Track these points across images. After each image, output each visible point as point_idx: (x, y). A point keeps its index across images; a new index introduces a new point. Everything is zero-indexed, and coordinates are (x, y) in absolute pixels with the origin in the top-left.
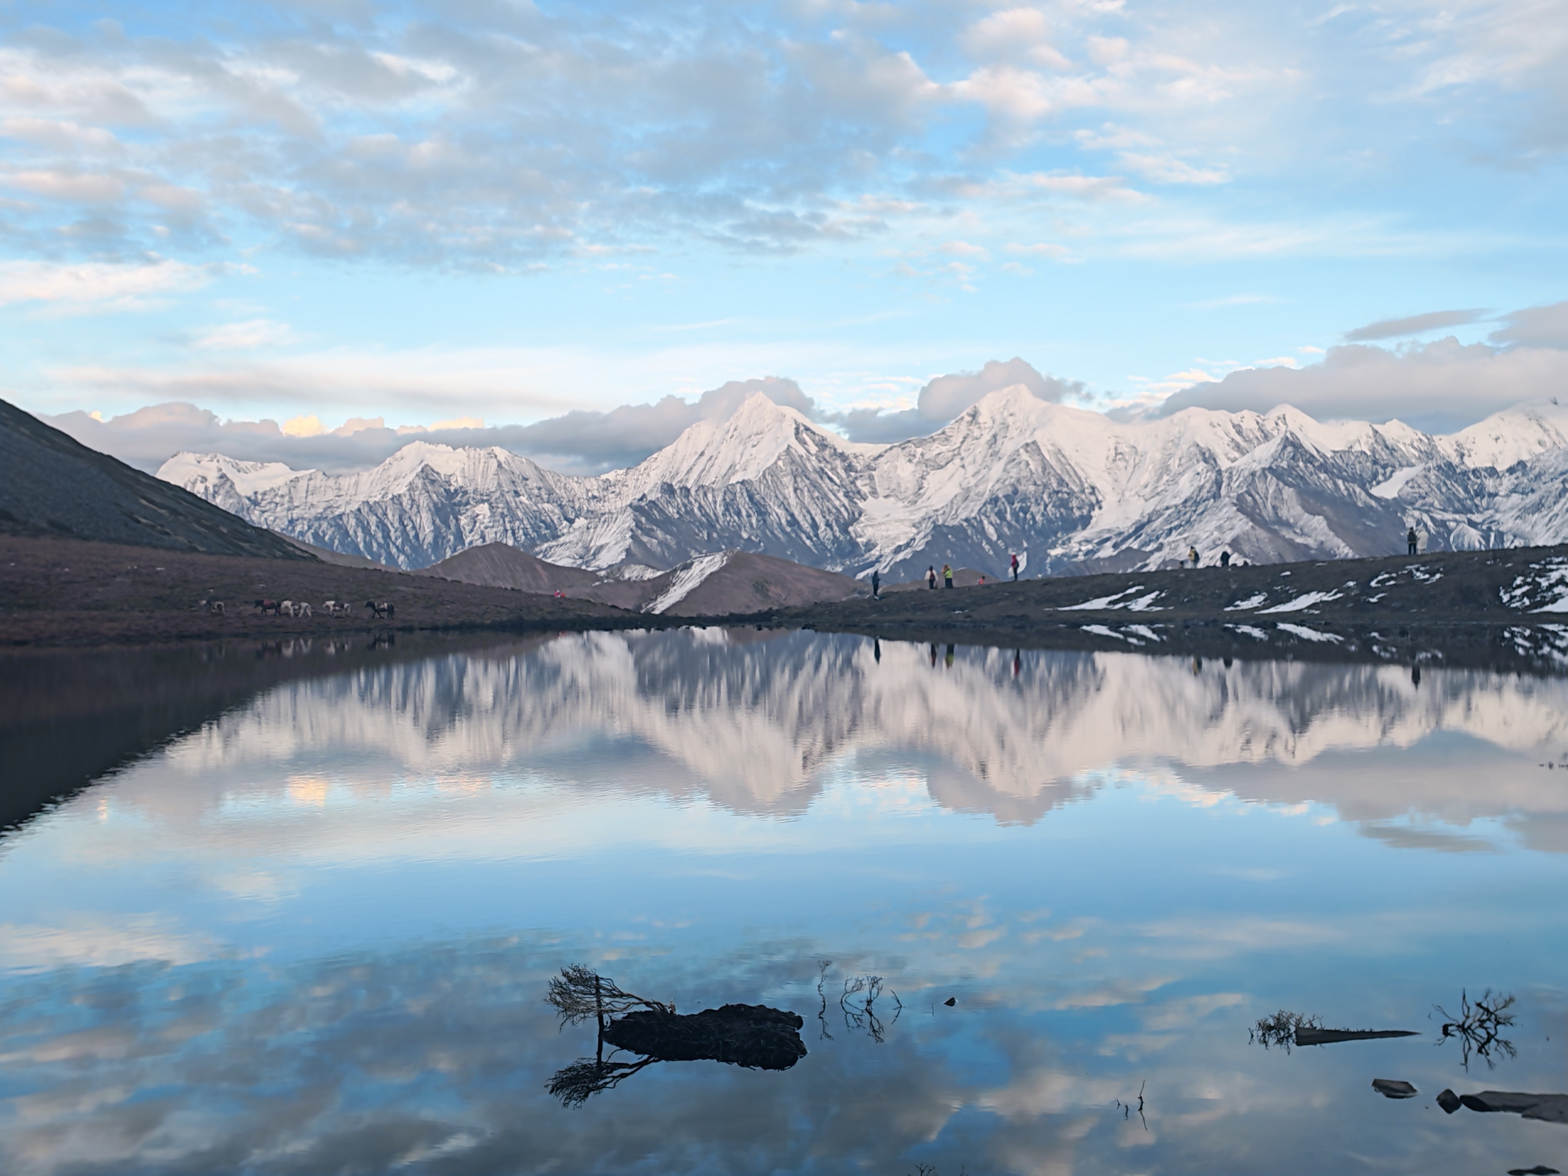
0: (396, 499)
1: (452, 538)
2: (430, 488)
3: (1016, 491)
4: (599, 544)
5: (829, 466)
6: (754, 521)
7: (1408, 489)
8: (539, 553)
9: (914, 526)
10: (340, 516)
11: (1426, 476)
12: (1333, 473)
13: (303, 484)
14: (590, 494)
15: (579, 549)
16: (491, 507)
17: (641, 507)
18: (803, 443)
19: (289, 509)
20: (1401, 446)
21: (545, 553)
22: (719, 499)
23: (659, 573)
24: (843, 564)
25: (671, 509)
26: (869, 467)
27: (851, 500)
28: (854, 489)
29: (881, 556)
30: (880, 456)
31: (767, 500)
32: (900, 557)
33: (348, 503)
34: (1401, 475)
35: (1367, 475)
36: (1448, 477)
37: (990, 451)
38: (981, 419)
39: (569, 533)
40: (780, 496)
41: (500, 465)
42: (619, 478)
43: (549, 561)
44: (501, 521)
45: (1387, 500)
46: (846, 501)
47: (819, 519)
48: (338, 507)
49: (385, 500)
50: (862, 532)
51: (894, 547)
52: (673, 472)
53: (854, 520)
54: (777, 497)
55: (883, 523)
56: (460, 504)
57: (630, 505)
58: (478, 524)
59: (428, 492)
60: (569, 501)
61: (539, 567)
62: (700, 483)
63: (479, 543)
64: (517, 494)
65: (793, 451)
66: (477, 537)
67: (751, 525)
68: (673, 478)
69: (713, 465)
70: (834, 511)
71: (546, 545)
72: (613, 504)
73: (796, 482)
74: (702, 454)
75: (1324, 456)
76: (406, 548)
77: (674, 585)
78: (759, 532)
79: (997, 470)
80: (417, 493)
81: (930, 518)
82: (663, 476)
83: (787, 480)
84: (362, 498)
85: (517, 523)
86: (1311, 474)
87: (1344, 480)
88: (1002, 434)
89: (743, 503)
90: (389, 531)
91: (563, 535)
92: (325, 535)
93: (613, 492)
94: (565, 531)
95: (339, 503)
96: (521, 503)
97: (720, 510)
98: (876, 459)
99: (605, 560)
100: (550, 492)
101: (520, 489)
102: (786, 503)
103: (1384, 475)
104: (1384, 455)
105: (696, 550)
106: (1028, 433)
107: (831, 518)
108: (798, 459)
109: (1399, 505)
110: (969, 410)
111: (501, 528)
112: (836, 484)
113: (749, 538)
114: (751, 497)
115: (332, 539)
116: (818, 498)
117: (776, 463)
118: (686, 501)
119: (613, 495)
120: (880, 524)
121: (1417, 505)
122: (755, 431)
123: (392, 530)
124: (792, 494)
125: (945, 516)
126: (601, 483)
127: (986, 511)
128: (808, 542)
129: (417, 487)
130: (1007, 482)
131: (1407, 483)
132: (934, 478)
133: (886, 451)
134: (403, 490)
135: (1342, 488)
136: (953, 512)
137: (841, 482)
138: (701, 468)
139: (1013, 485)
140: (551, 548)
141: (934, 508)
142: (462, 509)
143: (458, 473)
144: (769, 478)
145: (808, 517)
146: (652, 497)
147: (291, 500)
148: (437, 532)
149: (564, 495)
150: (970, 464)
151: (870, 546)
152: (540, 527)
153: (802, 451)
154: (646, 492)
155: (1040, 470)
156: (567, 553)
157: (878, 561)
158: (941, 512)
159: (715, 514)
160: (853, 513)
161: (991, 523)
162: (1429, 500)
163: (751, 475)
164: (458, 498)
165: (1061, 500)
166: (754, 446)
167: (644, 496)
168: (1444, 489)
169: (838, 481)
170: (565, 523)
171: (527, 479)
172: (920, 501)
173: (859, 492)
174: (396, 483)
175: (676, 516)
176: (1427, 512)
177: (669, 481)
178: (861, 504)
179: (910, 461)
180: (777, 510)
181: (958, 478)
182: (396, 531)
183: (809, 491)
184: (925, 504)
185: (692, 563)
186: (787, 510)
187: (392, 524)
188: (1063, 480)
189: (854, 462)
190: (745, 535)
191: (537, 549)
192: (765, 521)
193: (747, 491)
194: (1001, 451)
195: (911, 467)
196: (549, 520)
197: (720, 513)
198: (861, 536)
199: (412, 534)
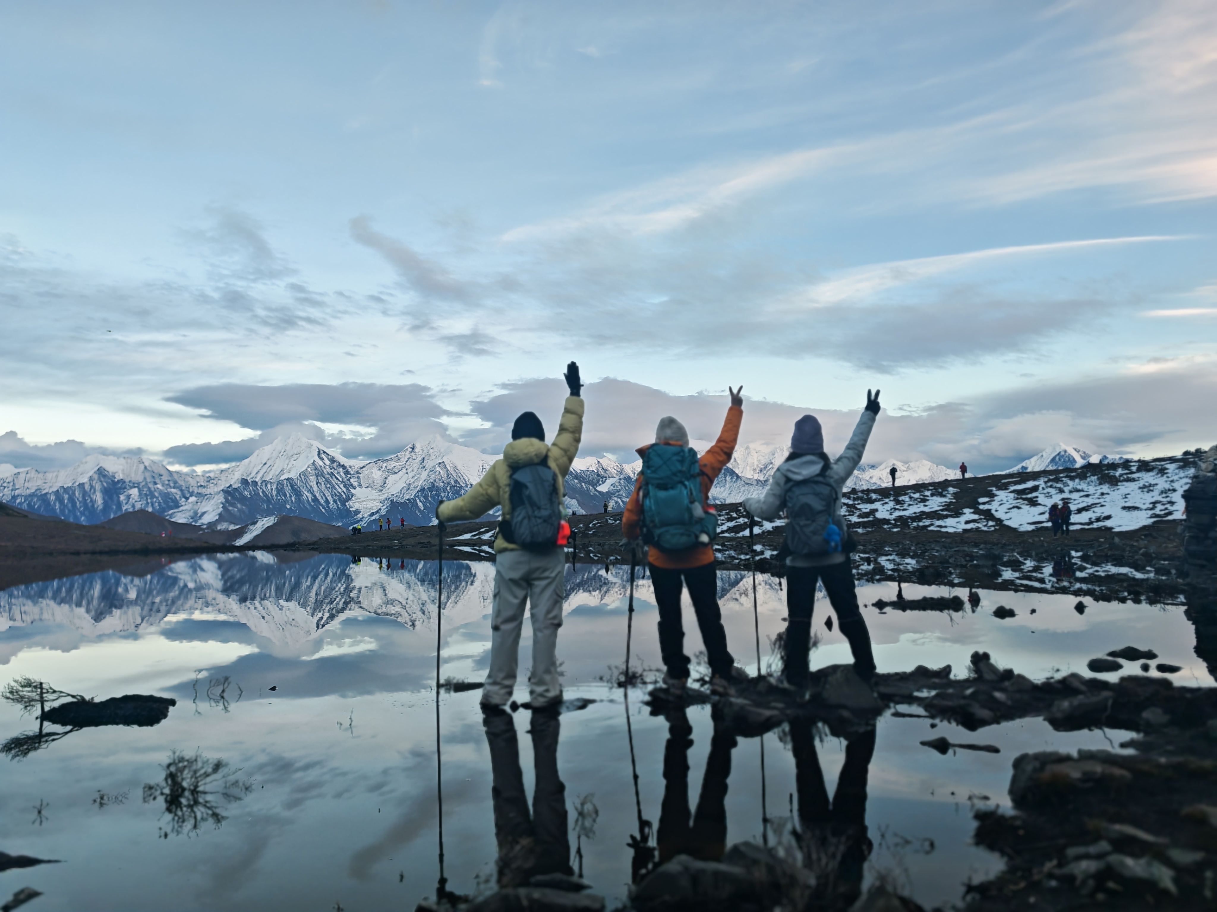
0: (82, 485)
1: (114, 507)
2: (102, 479)
3: (433, 486)
4: (203, 510)
5: (336, 472)
6: (293, 499)
7: (612, 488)
8: (167, 516)
9: (381, 502)
10: (46, 494)
11: (619, 482)
12: (580, 480)
13: (22, 476)
14: (199, 484)
15: (191, 513)
16: (140, 491)
17: (229, 491)
18: (322, 459)
19: (12, 490)
20: (609, 468)
21: (171, 516)
22: (274, 487)
23: (238, 527)
24: (342, 522)
25: (246, 492)
26: (358, 473)
27: (347, 489)
28: (349, 483)
29: (363, 517)
30: (364, 467)
31: (301, 488)
32: (373, 518)
33: (50, 487)
34: (609, 482)
35: (595, 481)
36: (629, 483)
37: (421, 466)
38: (416, 450)
39: (185, 505)
40: (308, 486)
41: (145, 467)
42: (216, 476)
43: (173, 520)
44: (145, 498)
45: (603, 492)
46: (344, 489)
47: (330, 498)
48: (44, 489)
49: (74, 485)
50: (354, 505)
51: (370, 513)
52: (248, 473)
53: (348, 499)
54: (307, 487)
55: (365, 501)
56: (120, 488)
57: (223, 490)
58: (131, 500)
59: (101, 481)
60: (186, 488)
61: (167, 524)
62: (264, 479)
63: (131, 510)
64: (155, 483)
65: (317, 464)
66: (130, 507)
67: (292, 501)
68: (248, 476)
69: (271, 470)
70: (338, 494)
71: (171, 512)
72: (212, 489)
73: (317, 479)
74: (265, 464)
75: (577, 472)
76: (86, 512)
77: (246, 533)
78: (296, 505)
79: (424, 475)
80: (94, 482)
81: (389, 498)
82: (243, 475)
83: (313, 479)
84: (60, 485)
85: (155, 500)
86: (571, 480)
87: (585, 483)
88: (427, 458)
89: (288, 490)
90: (76, 503)
91: (182, 506)
92: (35, 505)
93: (213, 483)
94: (183, 504)
95: (45, 487)
96: (158, 488)
97: (274, 493)
98: (361, 468)
99: (206, 519)
100: (175, 482)
101: (157, 481)
102: (312, 490)
103: (602, 481)
104: (602, 472)
105: (260, 514)
106: (440, 457)
107: (336, 498)
108: (319, 467)
109: (608, 495)
110: (411, 446)
111: (145, 502)
112: (339, 481)
113: (291, 508)
114: (292, 486)
115: (39, 507)
116: (329, 487)
117: (307, 469)
118: (255, 489)
119: (213, 485)
120: (363, 501)
121: (616, 495)
122: (295, 452)
123: (78, 503)
124: (316, 486)
125: (397, 498)
126: (206, 478)
127: (418, 495)
128: (323, 510)
129: (94, 479)
130: (429, 481)
131: (612, 485)
132: (392, 478)
133: (367, 465)
134: (85, 480)
135: (584, 487)
136: (402, 496)
137: (342, 479)
138: (264, 471)
139: (432, 483)
140: (175, 512)
141: (392, 493)
142: (122, 491)
143: (120, 472)
144: (303, 477)
145: (324, 498)
146: (235, 486)
147: (14, 485)
148: (105, 503)
149: (183, 485)
150: (411, 472)
151: (357, 512)
152: (168, 502)
153: (321, 463)
154: (232, 483)
155: (446, 476)
156: (184, 516)
157: (361, 520)
158: (395, 495)
159: (271, 495)
160: (349, 496)
161: (420, 501)
162: (621, 493)
163: (293, 475)
164: (120, 485)
165: (456, 490)
166: (295, 460)
167: (231, 485)
168: (627, 488)
169: (341, 479)
170: (183, 499)
171: (162, 476)
172: (384, 490)
173: (352, 485)
174: (82, 476)
175: (249, 496)
176: (620, 498)
177: (245, 478)
178: (353, 491)
179: (379, 470)
180: (307, 494)
181: (404, 479)
182: (80, 503)
183: (325, 484)
184: (387, 492)
185: (257, 521)
186: (312, 494)
187: (78, 499)
188: (457, 481)
189: (350, 470)
190: (288, 507)
191: (166, 514)
192: (299, 499)
193: (290, 483)
194: (427, 466)
195: (380, 473)
196: (173, 497)
197: (274, 495)
198: (352, 507)
199: (90, 505)
